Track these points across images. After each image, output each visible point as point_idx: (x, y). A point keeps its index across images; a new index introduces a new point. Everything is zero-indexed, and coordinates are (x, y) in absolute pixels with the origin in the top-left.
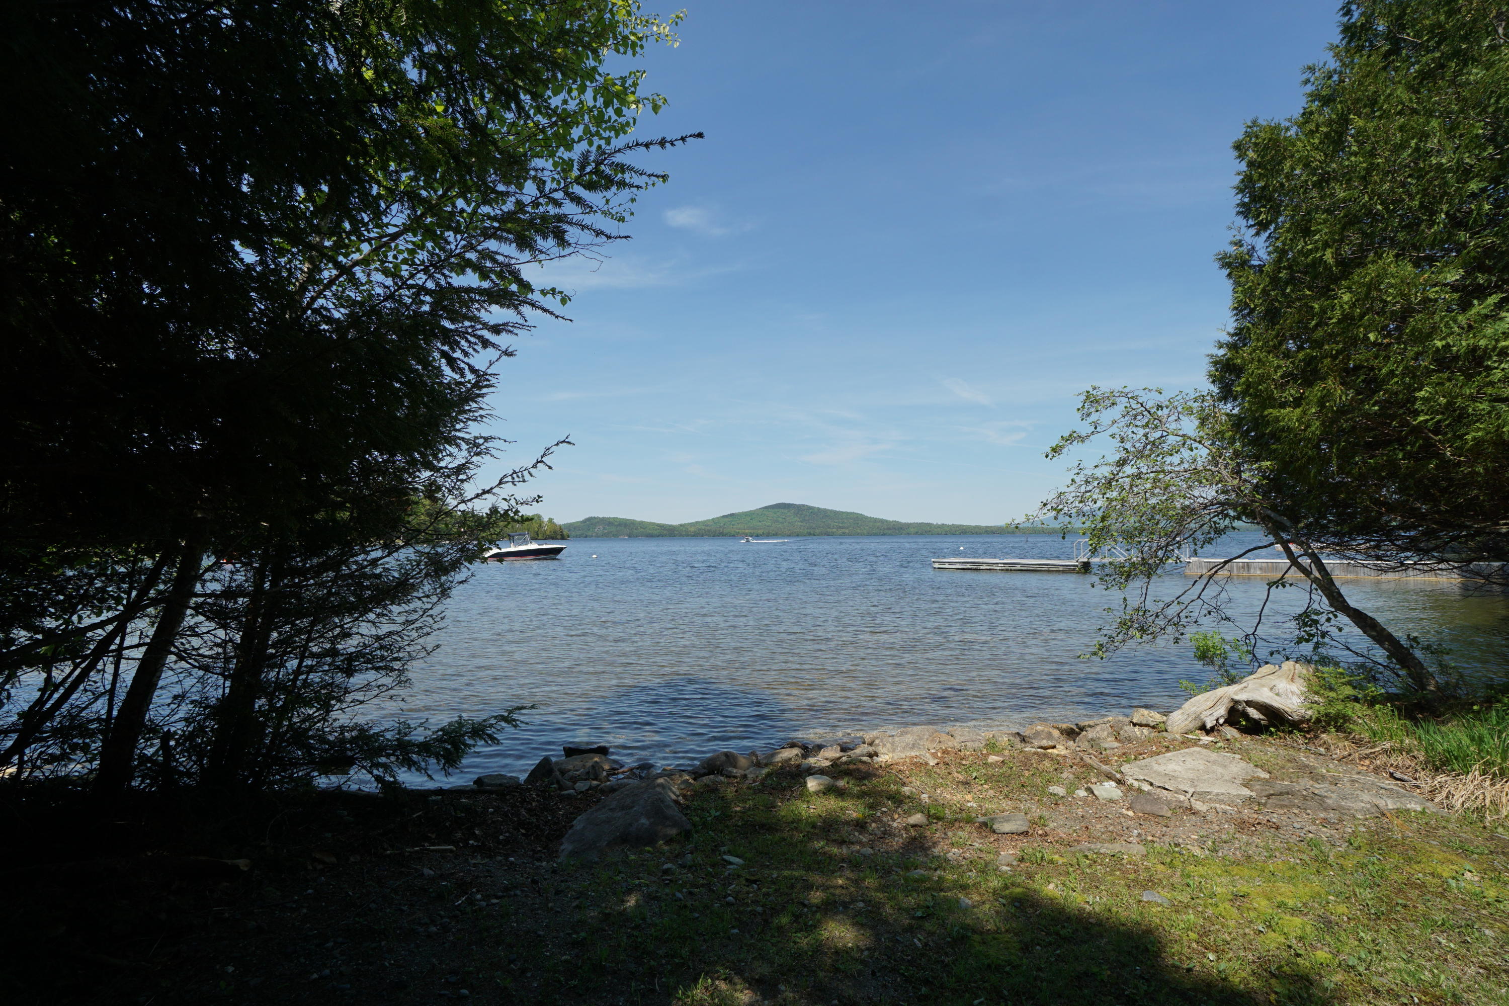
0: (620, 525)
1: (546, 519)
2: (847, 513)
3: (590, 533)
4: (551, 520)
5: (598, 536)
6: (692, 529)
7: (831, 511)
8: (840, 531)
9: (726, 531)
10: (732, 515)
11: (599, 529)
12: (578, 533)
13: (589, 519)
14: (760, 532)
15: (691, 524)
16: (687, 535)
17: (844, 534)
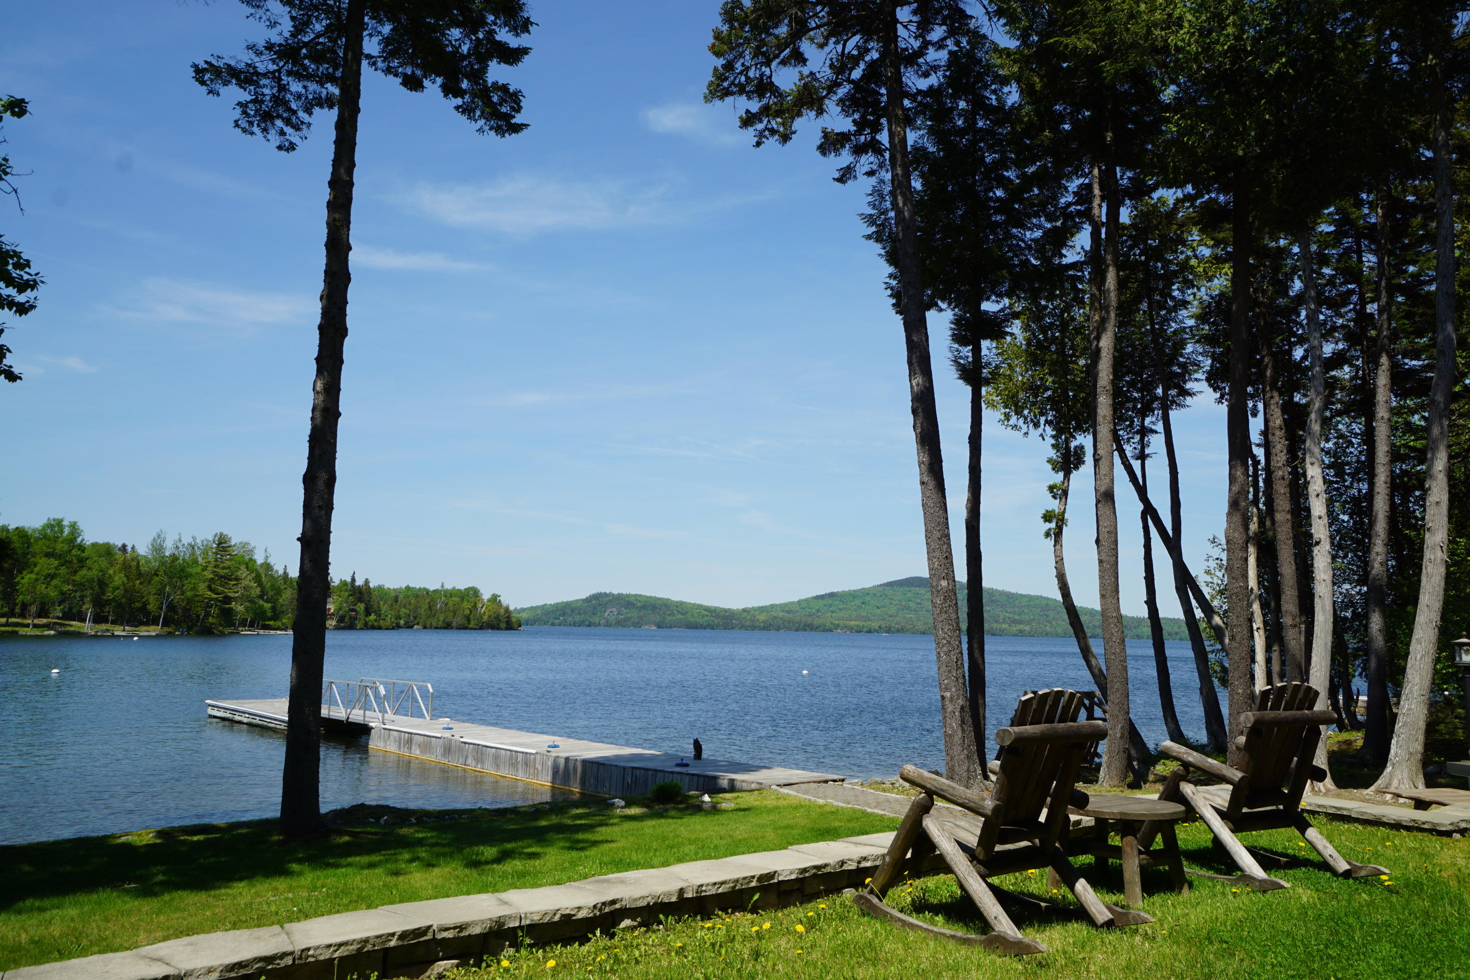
0: (644, 607)
1: (486, 596)
2: (1030, 598)
3: (596, 619)
4: (495, 599)
5: (608, 625)
6: (762, 617)
7: (1002, 593)
8: (1015, 628)
9: (817, 622)
10: (832, 595)
11: (611, 613)
12: (578, 618)
13: (597, 597)
14: (875, 625)
15: (762, 609)
16: (753, 628)
17: (1021, 633)
